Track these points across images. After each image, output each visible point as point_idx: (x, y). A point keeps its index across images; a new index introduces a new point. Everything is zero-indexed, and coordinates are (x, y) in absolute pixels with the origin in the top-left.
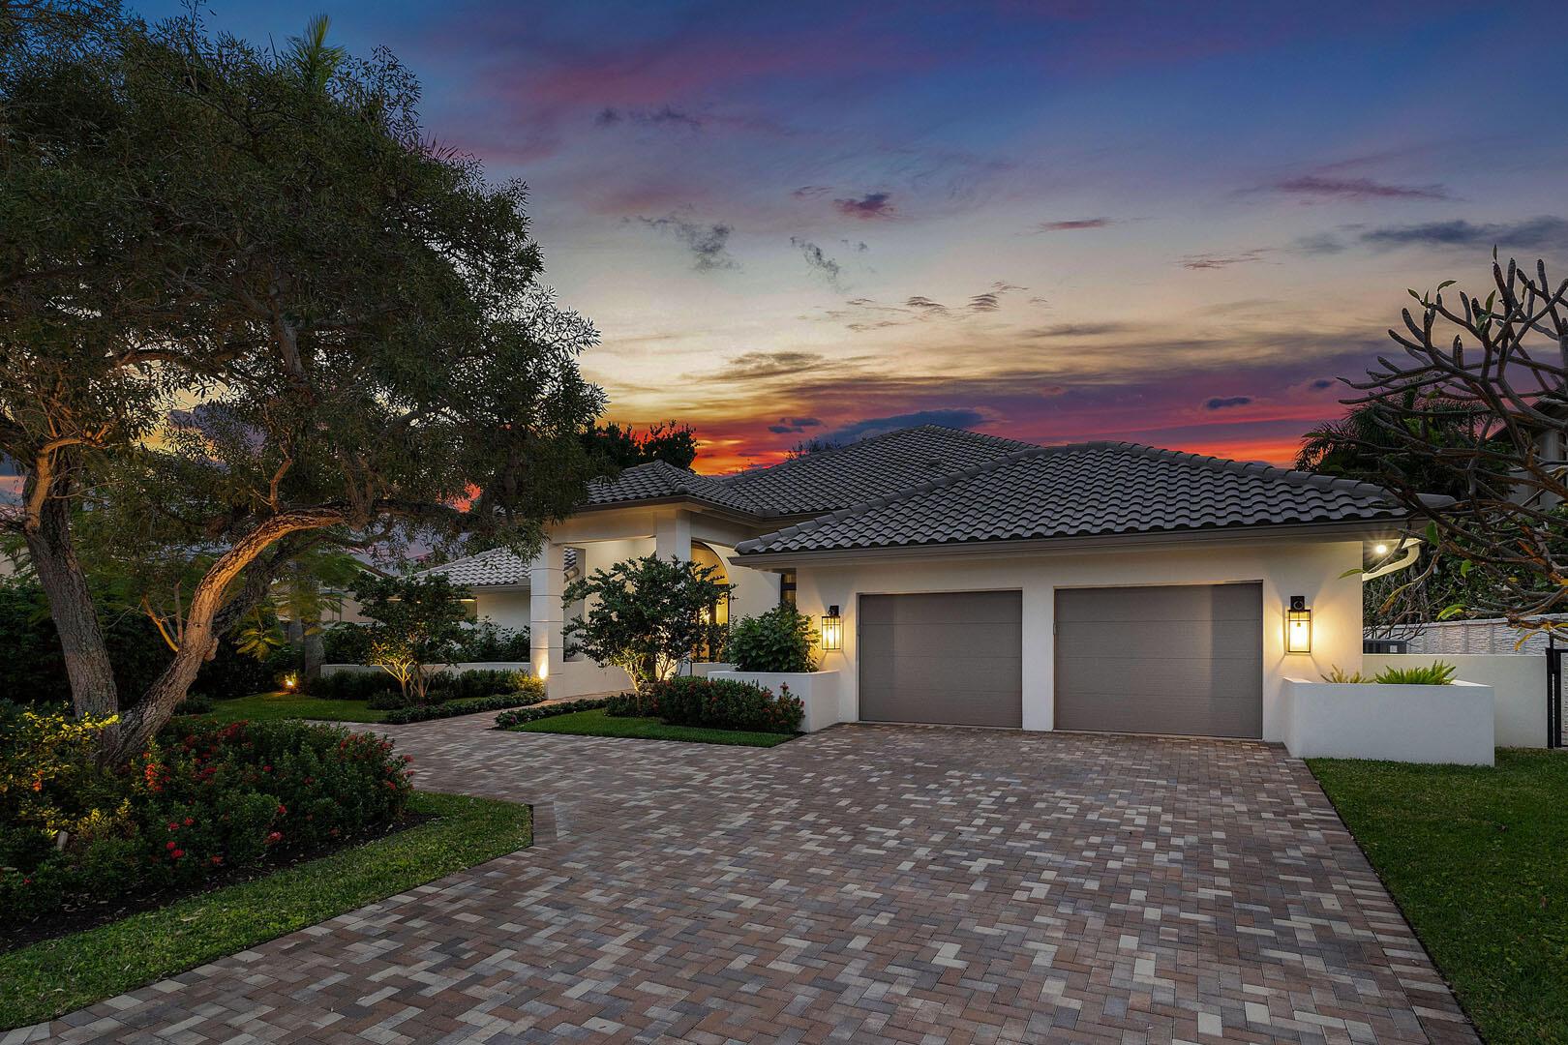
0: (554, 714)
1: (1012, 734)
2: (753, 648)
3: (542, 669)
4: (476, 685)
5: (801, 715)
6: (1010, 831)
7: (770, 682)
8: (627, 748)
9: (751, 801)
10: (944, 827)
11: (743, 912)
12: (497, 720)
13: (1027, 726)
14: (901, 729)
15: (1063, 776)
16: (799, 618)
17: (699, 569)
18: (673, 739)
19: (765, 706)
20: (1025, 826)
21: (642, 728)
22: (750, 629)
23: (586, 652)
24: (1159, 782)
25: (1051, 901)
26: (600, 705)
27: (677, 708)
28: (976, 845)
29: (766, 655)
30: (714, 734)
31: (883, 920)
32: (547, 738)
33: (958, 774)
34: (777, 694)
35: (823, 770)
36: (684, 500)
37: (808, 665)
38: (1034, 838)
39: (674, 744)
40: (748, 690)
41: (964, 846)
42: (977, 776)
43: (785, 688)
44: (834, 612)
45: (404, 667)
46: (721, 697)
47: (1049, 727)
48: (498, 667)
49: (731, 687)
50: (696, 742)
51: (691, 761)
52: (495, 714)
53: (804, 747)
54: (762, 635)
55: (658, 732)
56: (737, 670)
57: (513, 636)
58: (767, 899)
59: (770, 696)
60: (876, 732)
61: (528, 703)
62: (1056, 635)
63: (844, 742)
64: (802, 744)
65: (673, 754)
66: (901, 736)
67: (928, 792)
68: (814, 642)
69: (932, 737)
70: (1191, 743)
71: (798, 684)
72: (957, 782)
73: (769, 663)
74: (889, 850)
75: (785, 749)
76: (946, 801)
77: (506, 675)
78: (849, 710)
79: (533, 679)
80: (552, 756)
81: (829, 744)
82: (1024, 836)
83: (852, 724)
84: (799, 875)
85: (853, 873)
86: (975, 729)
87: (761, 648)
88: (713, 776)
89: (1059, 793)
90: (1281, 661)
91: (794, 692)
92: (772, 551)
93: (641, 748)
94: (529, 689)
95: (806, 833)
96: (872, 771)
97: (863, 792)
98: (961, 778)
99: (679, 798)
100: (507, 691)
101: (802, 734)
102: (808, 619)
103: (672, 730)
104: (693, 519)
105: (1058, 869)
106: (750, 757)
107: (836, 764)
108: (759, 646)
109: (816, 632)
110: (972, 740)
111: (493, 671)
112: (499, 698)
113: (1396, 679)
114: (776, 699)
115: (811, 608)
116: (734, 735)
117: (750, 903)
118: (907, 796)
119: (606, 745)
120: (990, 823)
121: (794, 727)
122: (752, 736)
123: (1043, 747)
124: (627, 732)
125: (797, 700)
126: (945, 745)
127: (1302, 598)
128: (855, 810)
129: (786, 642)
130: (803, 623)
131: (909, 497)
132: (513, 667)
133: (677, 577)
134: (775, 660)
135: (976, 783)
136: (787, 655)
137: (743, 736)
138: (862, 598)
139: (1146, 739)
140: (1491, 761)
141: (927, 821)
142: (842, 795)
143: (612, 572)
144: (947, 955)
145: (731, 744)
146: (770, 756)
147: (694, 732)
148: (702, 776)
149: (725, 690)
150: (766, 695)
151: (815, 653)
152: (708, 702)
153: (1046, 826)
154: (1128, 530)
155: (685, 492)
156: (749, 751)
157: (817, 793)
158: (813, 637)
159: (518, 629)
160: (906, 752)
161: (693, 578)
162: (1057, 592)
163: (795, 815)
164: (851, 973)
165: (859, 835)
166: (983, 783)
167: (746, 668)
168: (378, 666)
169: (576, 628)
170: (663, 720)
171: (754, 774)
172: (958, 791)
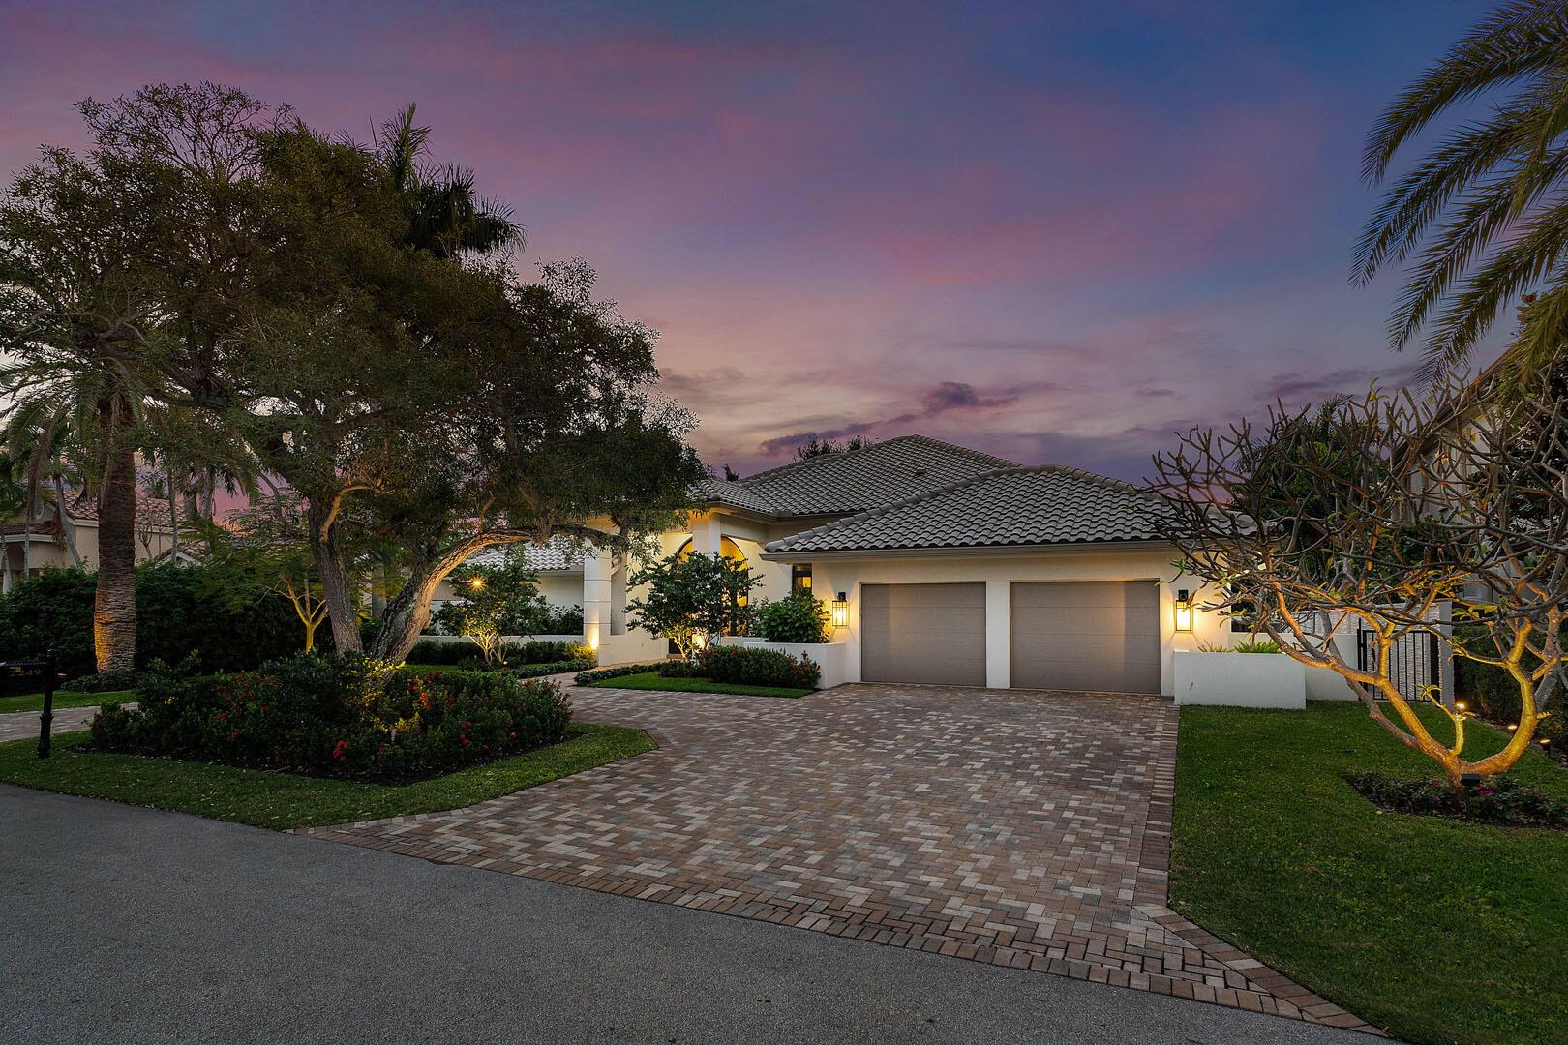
0: (620, 675)
1: (978, 690)
2: (779, 625)
3: (593, 640)
4: (539, 653)
5: (818, 676)
6: (966, 741)
7: (794, 651)
8: (687, 698)
9: (793, 728)
10: (924, 740)
11: (807, 774)
12: (576, 679)
13: (988, 686)
14: (894, 687)
15: (1010, 715)
16: (815, 601)
17: (732, 562)
18: (722, 692)
19: (791, 668)
20: (976, 739)
21: (696, 685)
22: (776, 610)
23: (644, 626)
24: (1072, 718)
25: (984, 769)
26: (651, 669)
27: (722, 670)
28: (944, 748)
29: (790, 630)
30: (753, 689)
31: (887, 776)
32: (621, 693)
33: (935, 713)
34: (800, 660)
35: (839, 711)
36: (718, 505)
37: (823, 638)
38: (982, 744)
39: (723, 696)
40: (777, 656)
41: (936, 748)
42: (949, 715)
43: (805, 655)
44: (842, 597)
45: (488, 638)
46: (757, 661)
47: (1008, 686)
48: (555, 639)
49: (764, 653)
50: (741, 694)
51: (740, 706)
52: (574, 675)
53: (822, 699)
54: (787, 614)
55: (709, 687)
56: (767, 641)
57: (564, 614)
58: (818, 769)
59: (794, 661)
60: (875, 689)
61: (586, 668)
62: (1012, 617)
63: (853, 695)
64: (820, 696)
65: (725, 702)
66: (895, 692)
67: (914, 723)
68: (827, 620)
69: (919, 692)
70: (1108, 696)
71: (816, 653)
72: (935, 718)
73: (792, 636)
74: (889, 750)
75: (809, 699)
76: (927, 727)
77: (562, 646)
78: (854, 674)
79: (587, 649)
80: (635, 703)
81: (843, 697)
82: (974, 744)
83: (856, 684)
84: (834, 760)
85: (869, 759)
86: (951, 687)
87: (786, 624)
88: (761, 714)
89: (1003, 724)
90: (1172, 638)
91: (813, 658)
92: (794, 550)
93: (698, 698)
94: (584, 657)
95: (834, 743)
96: (874, 712)
97: (870, 723)
98: (938, 716)
99: (742, 725)
100: (566, 658)
101: (820, 690)
102: (822, 602)
103: (719, 686)
104: (723, 519)
105: (991, 757)
106: (783, 704)
107: (848, 708)
108: (784, 623)
109: (827, 612)
110: (948, 694)
111: (550, 643)
112: (563, 663)
113: (1246, 650)
114: (799, 663)
115: (824, 594)
116: (767, 690)
117: (810, 771)
118: (900, 725)
119: (671, 696)
120: (954, 738)
121: (813, 684)
122: (782, 691)
123: (1000, 698)
124: (684, 687)
125: (815, 664)
126: (928, 697)
127: (1186, 592)
128: (864, 732)
129: (806, 620)
130: (818, 606)
131: (900, 507)
132: (568, 639)
133: (717, 569)
134: (797, 634)
135: (948, 718)
136: (806, 630)
137: (777, 691)
138: (864, 586)
139: (1076, 693)
140: (1303, 706)
141: (912, 737)
142: (855, 725)
143: (663, 563)
144: (923, 787)
145: (767, 696)
146: (799, 703)
147: (737, 688)
148: (752, 715)
149: (760, 656)
150: (790, 661)
151: (828, 628)
152: (747, 666)
153: (989, 739)
154: (1061, 541)
155: (719, 499)
156: (782, 700)
157: (838, 724)
158: (825, 616)
159: (570, 607)
160: (898, 701)
161: (728, 569)
162: (1012, 584)
163: (826, 734)
164: (872, 793)
165: (869, 744)
166: (952, 718)
167: (773, 640)
168: (467, 637)
169: (634, 608)
170: (711, 680)
171: (791, 713)
172: (932, 723)
